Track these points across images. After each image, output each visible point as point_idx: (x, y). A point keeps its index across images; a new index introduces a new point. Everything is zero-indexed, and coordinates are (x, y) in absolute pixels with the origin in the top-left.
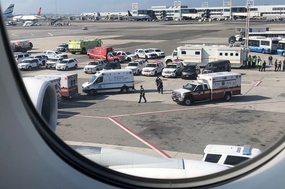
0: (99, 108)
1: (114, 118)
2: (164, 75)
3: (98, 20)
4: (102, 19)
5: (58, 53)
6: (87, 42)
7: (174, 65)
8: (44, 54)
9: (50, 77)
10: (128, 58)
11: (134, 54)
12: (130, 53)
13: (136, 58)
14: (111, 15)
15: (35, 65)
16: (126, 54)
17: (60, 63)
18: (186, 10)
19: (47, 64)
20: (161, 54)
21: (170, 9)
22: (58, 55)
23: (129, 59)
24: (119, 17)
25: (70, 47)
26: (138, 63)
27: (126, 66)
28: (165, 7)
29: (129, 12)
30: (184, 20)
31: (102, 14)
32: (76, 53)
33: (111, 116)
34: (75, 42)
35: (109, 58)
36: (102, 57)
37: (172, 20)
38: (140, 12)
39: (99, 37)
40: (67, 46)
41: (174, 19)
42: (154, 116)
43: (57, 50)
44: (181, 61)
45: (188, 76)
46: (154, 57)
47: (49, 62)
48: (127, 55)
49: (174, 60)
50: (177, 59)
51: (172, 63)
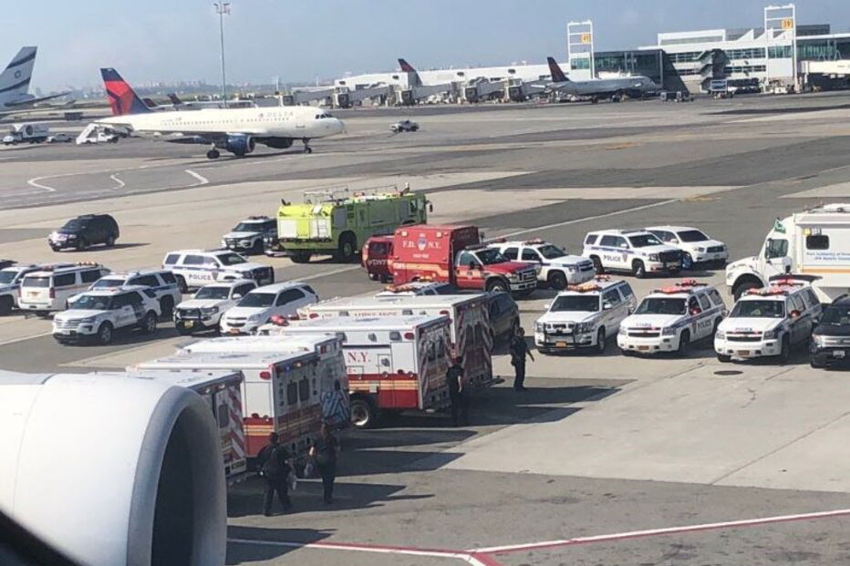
0: (417, 510)
1: (493, 556)
2: (724, 352)
3: (413, 104)
4: (431, 98)
5: (231, 259)
6: (360, 204)
7: (772, 302)
8: (169, 268)
9: (195, 370)
10: (550, 272)
11: (580, 254)
12: (560, 248)
13: (587, 274)
14: (472, 82)
15: (127, 315)
16: (541, 256)
17: (242, 304)
18: (824, 43)
19: (183, 312)
20: (710, 250)
21: (747, 41)
22: (231, 270)
23: (555, 277)
24: (507, 88)
25: (286, 230)
26: (597, 293)
27: (544, 311)
28: (722, 32)
29: (552, 62)
30: (812, 90)
31: (429, 78)
32: (313, 258)
33: (477, 546)
34: (306, 209)
35: (463, 273)
36: (430, 273)
37: (759, 90)
38: (604, 61)
39: (416, 183)
40: (271, 225)
41: (768, 89)
42: (680, 547)
43: (228, 248)
44: (807, 284)
45: (842, 353)
46: (673, 265)
47: (190, 302)
48: (545, 260)
49: (771, 279)
50: (783, 271)
51: (762, 291)
